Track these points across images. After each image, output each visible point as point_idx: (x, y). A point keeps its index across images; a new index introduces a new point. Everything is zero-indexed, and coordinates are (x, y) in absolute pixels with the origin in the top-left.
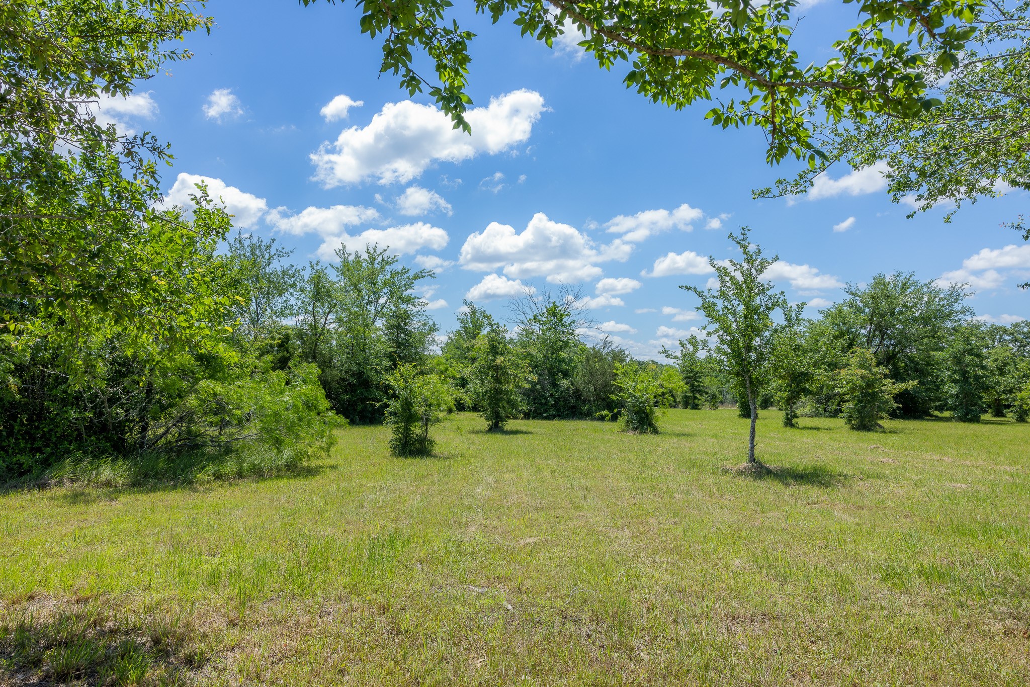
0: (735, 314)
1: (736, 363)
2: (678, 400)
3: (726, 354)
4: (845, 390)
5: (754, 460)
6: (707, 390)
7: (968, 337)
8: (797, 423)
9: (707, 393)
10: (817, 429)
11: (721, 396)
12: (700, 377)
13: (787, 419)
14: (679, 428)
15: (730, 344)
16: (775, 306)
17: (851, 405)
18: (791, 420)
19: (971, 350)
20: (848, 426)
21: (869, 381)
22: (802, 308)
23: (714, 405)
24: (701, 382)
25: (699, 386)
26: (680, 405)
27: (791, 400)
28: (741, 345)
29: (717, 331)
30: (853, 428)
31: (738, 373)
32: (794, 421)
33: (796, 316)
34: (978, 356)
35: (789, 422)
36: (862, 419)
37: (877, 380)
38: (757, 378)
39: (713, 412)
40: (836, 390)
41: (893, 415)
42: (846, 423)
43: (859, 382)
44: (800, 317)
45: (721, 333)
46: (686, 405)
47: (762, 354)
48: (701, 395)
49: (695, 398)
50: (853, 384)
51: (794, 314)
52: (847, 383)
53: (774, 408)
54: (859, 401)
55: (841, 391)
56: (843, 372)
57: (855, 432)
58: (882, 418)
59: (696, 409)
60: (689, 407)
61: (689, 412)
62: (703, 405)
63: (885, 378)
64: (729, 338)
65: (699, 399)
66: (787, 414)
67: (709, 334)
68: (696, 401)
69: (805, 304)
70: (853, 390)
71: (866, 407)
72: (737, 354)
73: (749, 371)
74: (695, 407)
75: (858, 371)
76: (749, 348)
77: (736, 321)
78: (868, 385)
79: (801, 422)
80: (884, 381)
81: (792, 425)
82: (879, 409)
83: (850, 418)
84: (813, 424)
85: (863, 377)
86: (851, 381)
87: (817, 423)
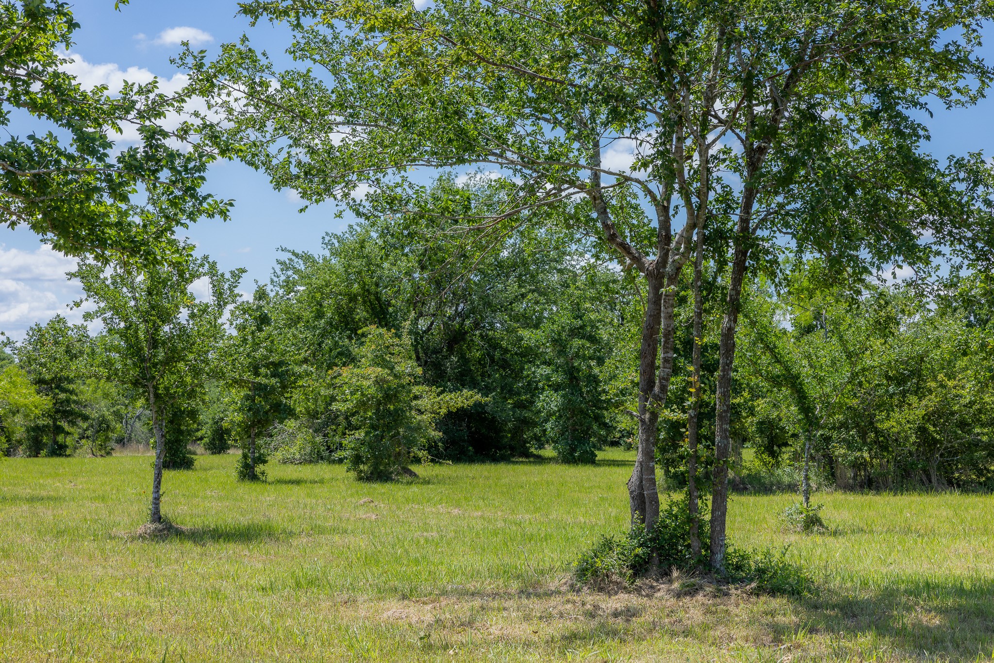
0: (132, 287)
1: (135, 364)
2: (17, 436)
3: (117, 349)
4: (349, 405)
5: (160, 518)
6: (87, 411)
7: (578, 304)
8: (263, 473)
9: (85, 418)
10: (298, 482)
11: (119, 426)
12: (70, 381)
13: (246, 466)
14: (28, 491)
15: (123, 335)
16: (194, 277)
17: (360, 434)
18: (253, 468)
19: (582, 327)
20: (353, 475)
21: (389, 388)
22: (240, 277)
23: (102, 447)
24: (72, 392)
25: (68, 401)
26: (21, 449)
27: (255, 429)
28: (141, 335)
29: (100, 312)
30: (360, 479)
31: (137, 380)
32: (259, 468)
33: (230, 289)
34: (593, 339)
35: (249, 472)
36: (377, 460)
37: (403, 387)
38: (167, 389)
39: (99, 460)
41: (437, 455)
42: (348, 470)
43: (372, 391)
44: (236, 291)
45: (109, 314)
46: (35, 448)
47: (174, 350)
48: (73, 423)
49: (59, 430)
50: (363, 394)
51: (226, 286)
52: (352, 394)
54: (374, 427)
55: (344, 408)
56: (346, 372)
57: (366, 487)
58: (417, 460)
59: (60, 455)
60: (43, 452)
61: (45, 463)
62: (76, 448)
63: (417, 383)
64: (122, 325)
65: (68, 433)
66: (245, 456)
67: (88, 316)
68: (60, 438)
69: (243, 271)
70: (362, 404)
71: (382, 437)
72: (134, 350)
73: (154, 378)
74: (59, 450)
75: (370, 370)
76: (154, 343)
77: (135, 299)
78: (388, 397)
79: (272, 469)
80: (416, 390)
81: (254, 478)
82: (411, 443)
83: (357, 460)
84: (295, 476)
85: (379, 382)
86: (359, 388)
87: (307, 472)
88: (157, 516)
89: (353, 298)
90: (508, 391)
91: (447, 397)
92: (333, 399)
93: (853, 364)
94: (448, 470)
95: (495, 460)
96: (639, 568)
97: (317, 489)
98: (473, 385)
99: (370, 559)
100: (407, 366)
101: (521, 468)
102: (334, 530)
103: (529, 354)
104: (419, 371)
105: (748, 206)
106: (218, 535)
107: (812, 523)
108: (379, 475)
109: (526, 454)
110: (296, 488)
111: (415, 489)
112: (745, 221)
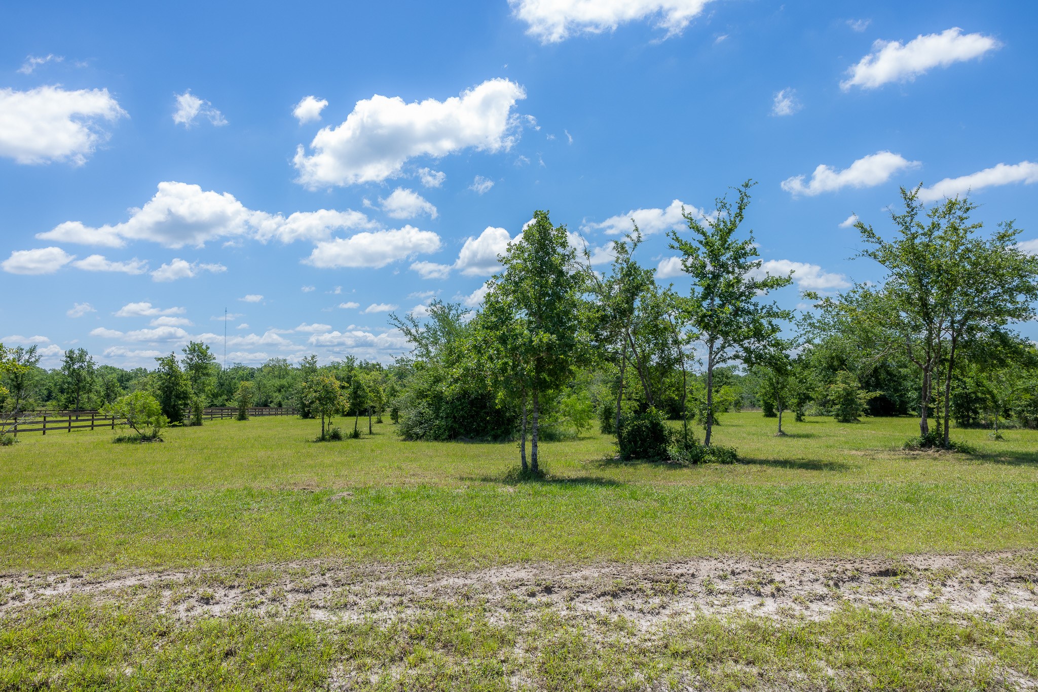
4: (834, 397)
8: (805, 419)
10: (817, 422)
13: (798, 417)
17: (838, 407)
18: (800, 417)
20: (837, 420)
21: (848, 391)
27: (800, 404)
30: (839, 421)
32: (802, 418)
35: (799, 419)
36: (845, 416)
37: (854, 391)
40: (828, 398)
41: (867, 414)
42: (835, 419)
43: (842, 392)
50: (839, 393)
52: (835, 393)
53: (789, 411)
54: (843, 404)
55: (832, 398)
56: (832, 386)
57: (842, 424)
58: (860, 416)
63: (859, 389)
66: (798, 414)
70: (839, 397)
71: (847, 408)
75: (841, 385)
78: (848, 394)
79: (807, 418)
80: (858, 392)
81: (801, 421)
82: (857, 410)
83: (837, 415)
84: (815, 420)
85: (844, 389)
86: (838, 391)
87: (819, 419)
88: (780, 431)
89: (833, 358)
90: (896, 390)
91: (870, 394)
92: (828, 395)
93: (1013, 388)
94: (872, 419)
95: (892, 416)
96: (923, 445)
97: (825, 425)
98: (882, 389)
99: (846, 443)
100: (855, 384)
101: (904, 419)
102: (834, 436)
103: (905, 378)
104: (860, 385)
105: (953, 352)
106: (799, 436)
107: (998, 437)
108: (846, 421)
109: (907, 414)
110: (817, 424)
111: (859, 425)
112: (952, 356)
